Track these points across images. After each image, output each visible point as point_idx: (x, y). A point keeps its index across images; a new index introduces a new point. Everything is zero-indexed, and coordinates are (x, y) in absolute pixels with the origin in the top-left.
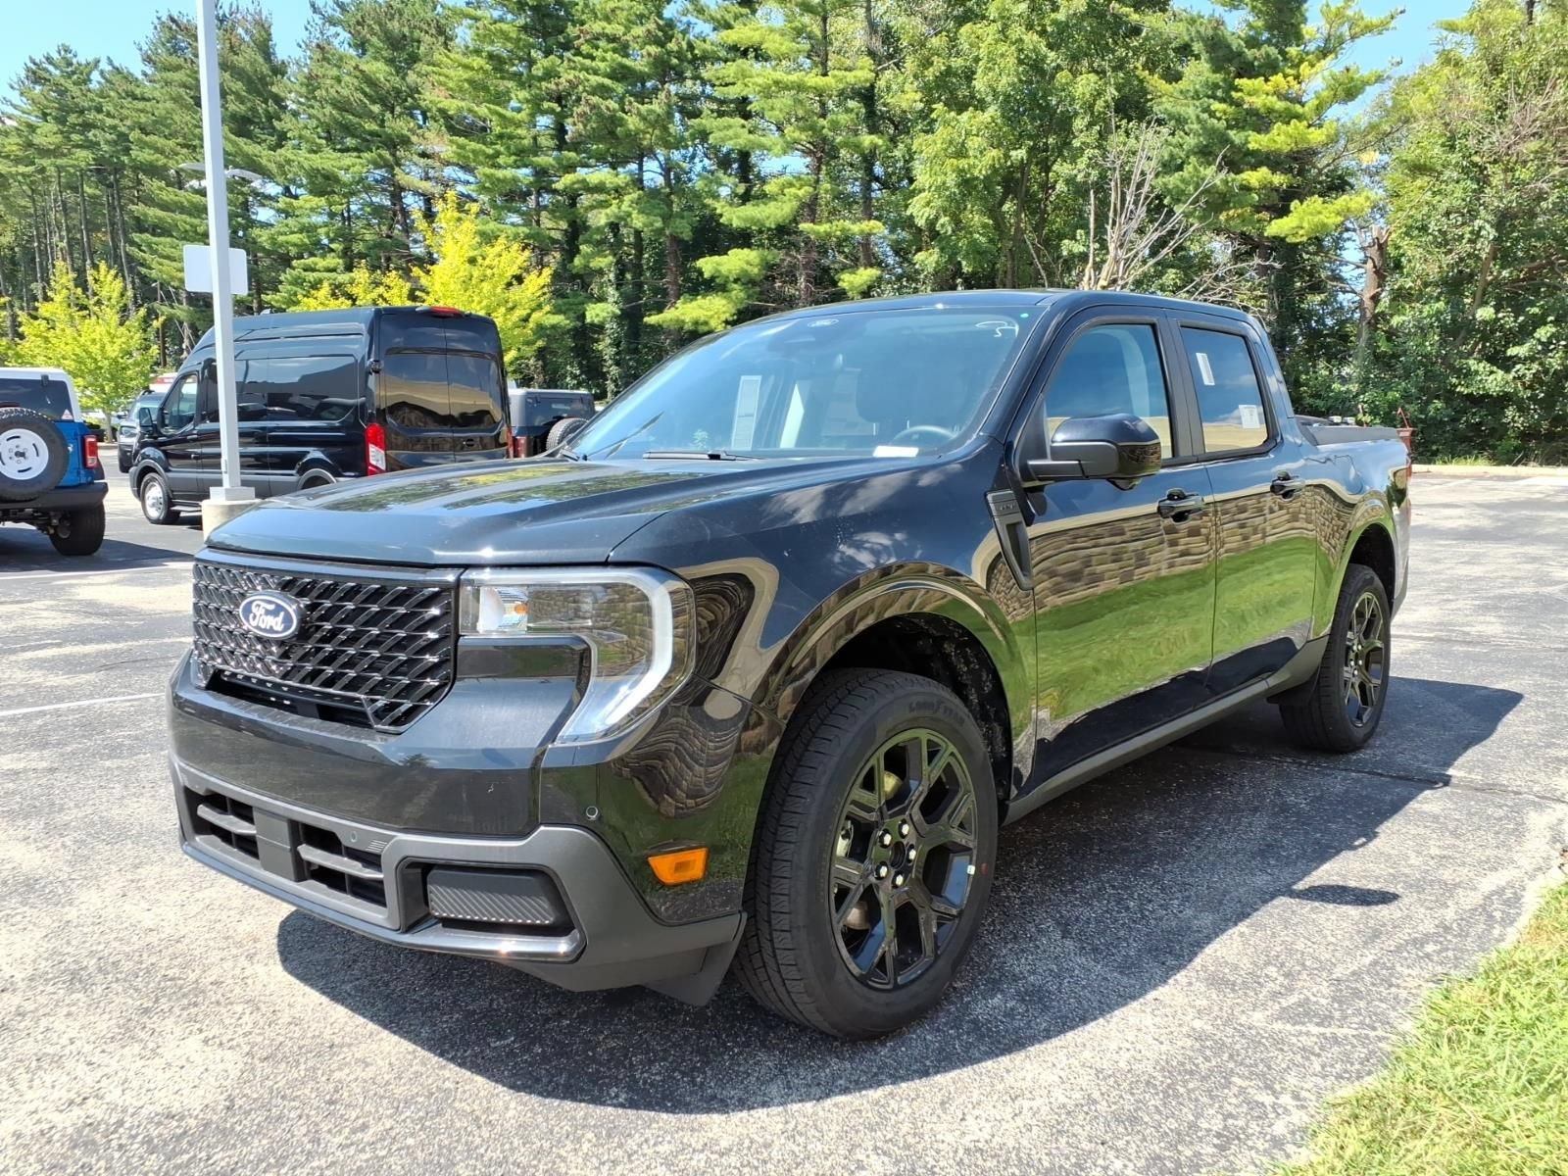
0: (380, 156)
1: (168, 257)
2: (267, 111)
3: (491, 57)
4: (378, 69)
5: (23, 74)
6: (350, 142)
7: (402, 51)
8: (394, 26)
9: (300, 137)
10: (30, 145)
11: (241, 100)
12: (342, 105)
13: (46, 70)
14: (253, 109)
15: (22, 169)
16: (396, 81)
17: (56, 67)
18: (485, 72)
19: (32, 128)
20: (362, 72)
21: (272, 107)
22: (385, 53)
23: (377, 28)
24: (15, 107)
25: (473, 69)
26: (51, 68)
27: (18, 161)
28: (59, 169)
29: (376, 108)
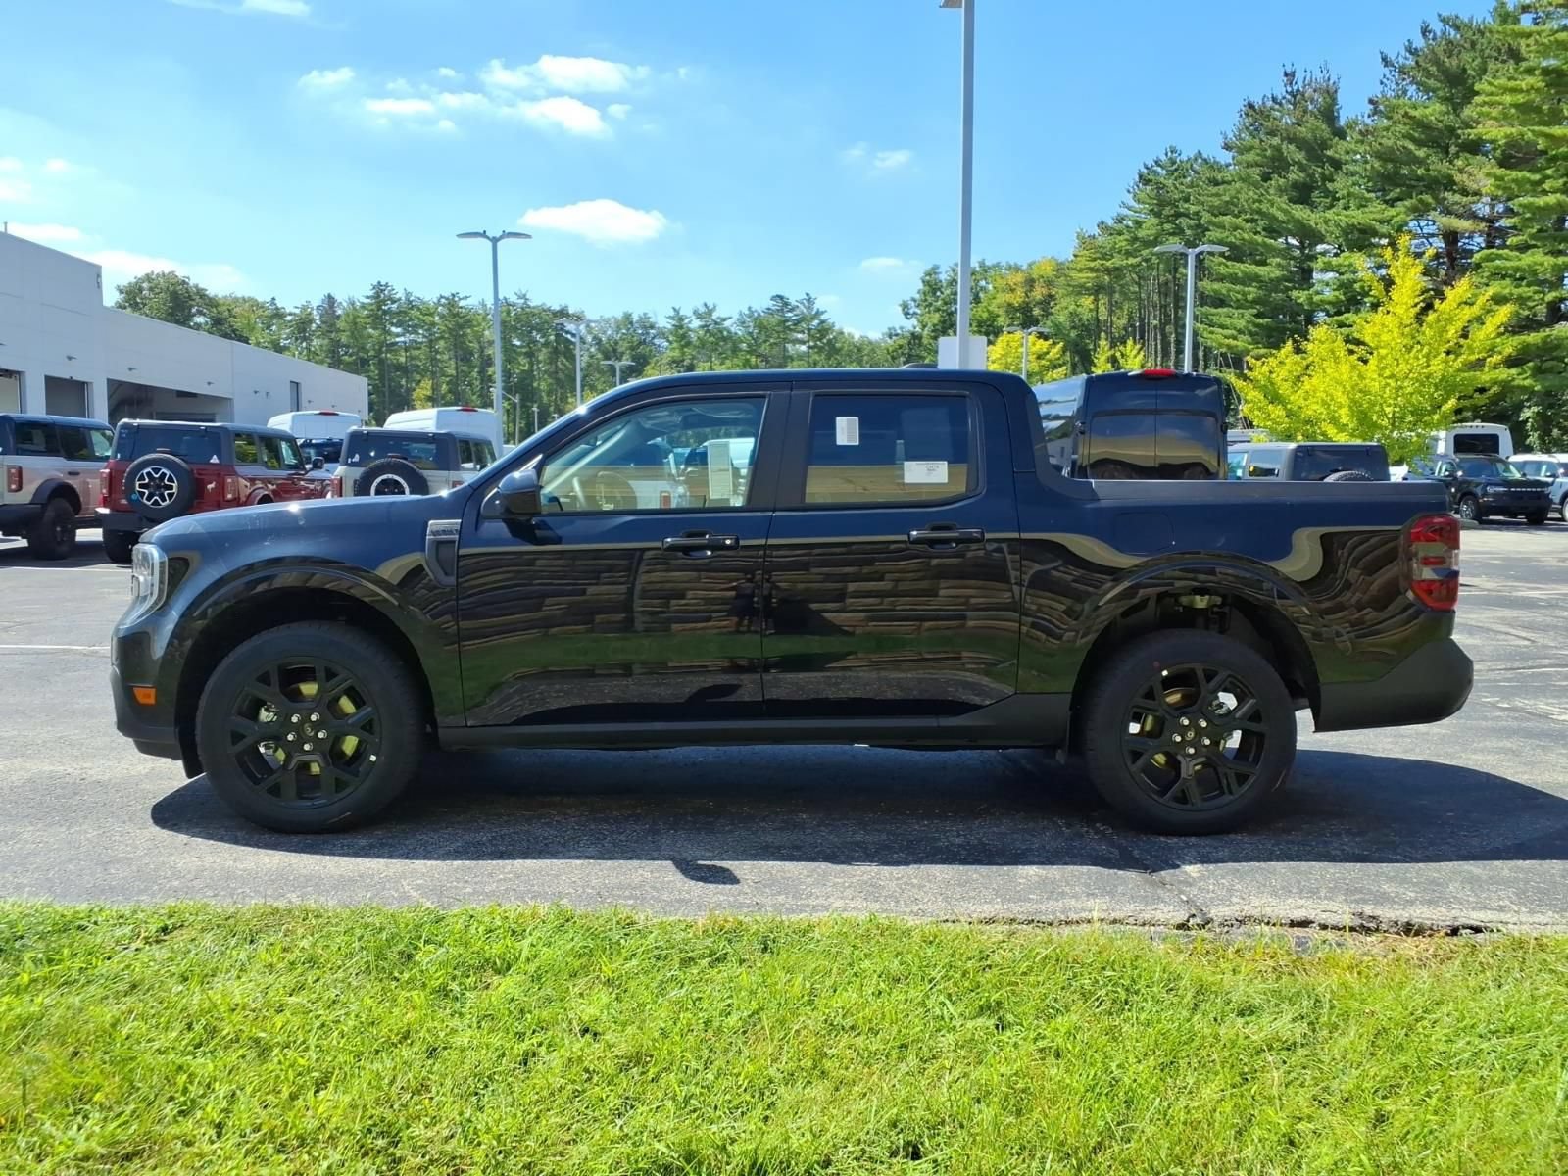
0: (1421, 201)
1: (1222, 327)
2: (1322, 174)
3: (1546, 72)
4: (1433, 111)
5: (1137, 179)
6: (1396, 192)
7: (1458, 87)
8: (1452, 63)
9: (1349, 194)
10: (1135, 239)
11: (1303, 169)
12: (1384, 156)
13: (1155, 172)
14: (1312, 176)
15: (1131, 261)
16: (1450, 119)
17: (1163, 168)
18: (1537, 91)
19: (1138, 224)
20: (1411, 117)
21: (1328, 169)
22: (1440, 93)
23: (1433, 69)
24: (1129, 208)
25: (1521, 91)
26: (1159, 169)
27: (1128, 254)
28: (1159, 255)
29: (1421, 153)
